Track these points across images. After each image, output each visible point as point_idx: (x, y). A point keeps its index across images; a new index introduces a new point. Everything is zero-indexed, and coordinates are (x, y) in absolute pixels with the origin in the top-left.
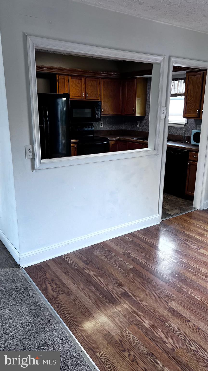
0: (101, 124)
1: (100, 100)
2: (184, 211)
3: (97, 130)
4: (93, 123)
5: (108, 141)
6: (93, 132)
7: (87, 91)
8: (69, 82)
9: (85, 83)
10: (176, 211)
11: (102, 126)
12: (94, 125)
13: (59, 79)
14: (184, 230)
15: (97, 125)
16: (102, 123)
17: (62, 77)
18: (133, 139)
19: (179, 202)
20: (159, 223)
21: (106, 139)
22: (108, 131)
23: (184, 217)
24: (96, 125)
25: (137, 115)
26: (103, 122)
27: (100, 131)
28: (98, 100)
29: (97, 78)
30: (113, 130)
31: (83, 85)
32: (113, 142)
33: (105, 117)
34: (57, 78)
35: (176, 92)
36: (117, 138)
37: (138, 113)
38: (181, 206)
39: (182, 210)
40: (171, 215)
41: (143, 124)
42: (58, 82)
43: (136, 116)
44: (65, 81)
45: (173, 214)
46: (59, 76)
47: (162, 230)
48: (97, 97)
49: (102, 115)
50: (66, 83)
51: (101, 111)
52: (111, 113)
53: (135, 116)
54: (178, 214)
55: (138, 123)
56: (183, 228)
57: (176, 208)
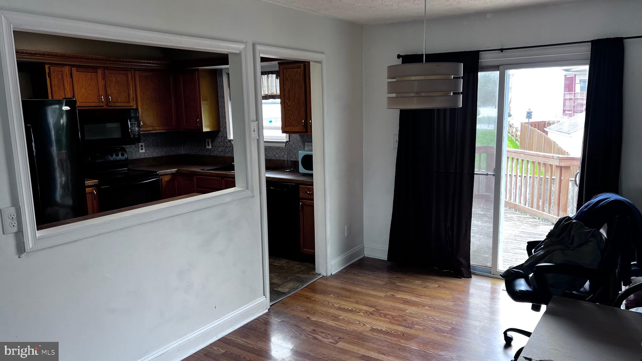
0: (140, 148)
1: (135, 107)
2: (302, 281)
3: (134, 158)
4: (124, 146)
5: (158, 177)
6: (126, 163)
7: (110, 92)
8: (72, 77)
9: (104, 78)
10: (291, 285)
11: (144, 151)
12: (127, 150)
13: (52, 72)
14: (308, 316)
15: (134, 149)
16: (142, 146)
17: (57, 69)
18: (204, 170)
19: (293, 268)
20: (267, 311)
21: (153, 174)
22: (154, 159)
23: (306, 293)
24: (131, 150)
25: (205, 129)
26: (144, 143)
27: (141, 159)
28: (133, 106)
29: (126, 70)
30: (163, 156)
31: (101, 83)
32: (166, 178)
33: (148, 135)
34: (47, 71)
35: (267, 93)
36: (174, 170)
37: (206, 127)
38: (297, 275)
39: (300, 281)
40: (284, 294)
41: (218, 145)
42: (50, 77)
43: (204, 131)
44: (65, 76)
45: (287, 290)
46: (52, 68)
47: (275, 322)
48: (129, 102)
49: (141, 133)
50: (67, 80)
51: (139, 125)
52: (157, 128)
53: (202, 131)
54: (294, 289)
55: (208, 142)
56: (307, 311)
57: (291, 280)
